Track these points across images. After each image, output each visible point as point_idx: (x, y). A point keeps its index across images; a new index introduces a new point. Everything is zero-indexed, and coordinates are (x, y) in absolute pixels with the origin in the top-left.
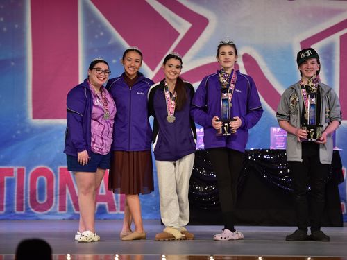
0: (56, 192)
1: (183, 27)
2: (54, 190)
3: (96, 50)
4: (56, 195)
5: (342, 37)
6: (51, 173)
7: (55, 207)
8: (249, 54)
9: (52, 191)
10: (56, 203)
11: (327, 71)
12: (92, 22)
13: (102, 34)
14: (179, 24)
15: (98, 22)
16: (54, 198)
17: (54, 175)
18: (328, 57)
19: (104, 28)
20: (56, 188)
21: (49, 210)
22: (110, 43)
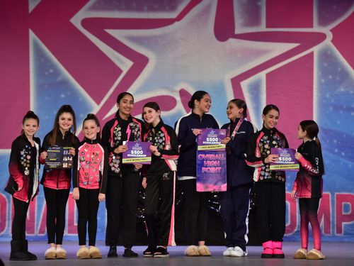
0: (9, 216)
1: (125, 65)
2: (7, 215)
3: (46, 86)
4: (9, 220)
5: (268, 75)
6: (4, 198)
7: (8, 230)
8: (185, 89)
9: (5, 215)
10: (8, 226)
11: (255, 105)
12: (42, 60)
13: (51, 71)
14: (122, 62)
15: (48, 60)
16: (7, 222)
17: (7, 201)
18: (255, 92)
19: (53, 66)
20: (9, 213)
21: (2, 233)
22: (59, 79)
